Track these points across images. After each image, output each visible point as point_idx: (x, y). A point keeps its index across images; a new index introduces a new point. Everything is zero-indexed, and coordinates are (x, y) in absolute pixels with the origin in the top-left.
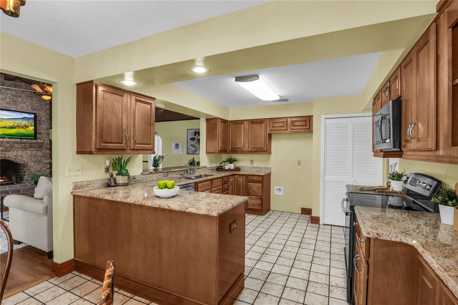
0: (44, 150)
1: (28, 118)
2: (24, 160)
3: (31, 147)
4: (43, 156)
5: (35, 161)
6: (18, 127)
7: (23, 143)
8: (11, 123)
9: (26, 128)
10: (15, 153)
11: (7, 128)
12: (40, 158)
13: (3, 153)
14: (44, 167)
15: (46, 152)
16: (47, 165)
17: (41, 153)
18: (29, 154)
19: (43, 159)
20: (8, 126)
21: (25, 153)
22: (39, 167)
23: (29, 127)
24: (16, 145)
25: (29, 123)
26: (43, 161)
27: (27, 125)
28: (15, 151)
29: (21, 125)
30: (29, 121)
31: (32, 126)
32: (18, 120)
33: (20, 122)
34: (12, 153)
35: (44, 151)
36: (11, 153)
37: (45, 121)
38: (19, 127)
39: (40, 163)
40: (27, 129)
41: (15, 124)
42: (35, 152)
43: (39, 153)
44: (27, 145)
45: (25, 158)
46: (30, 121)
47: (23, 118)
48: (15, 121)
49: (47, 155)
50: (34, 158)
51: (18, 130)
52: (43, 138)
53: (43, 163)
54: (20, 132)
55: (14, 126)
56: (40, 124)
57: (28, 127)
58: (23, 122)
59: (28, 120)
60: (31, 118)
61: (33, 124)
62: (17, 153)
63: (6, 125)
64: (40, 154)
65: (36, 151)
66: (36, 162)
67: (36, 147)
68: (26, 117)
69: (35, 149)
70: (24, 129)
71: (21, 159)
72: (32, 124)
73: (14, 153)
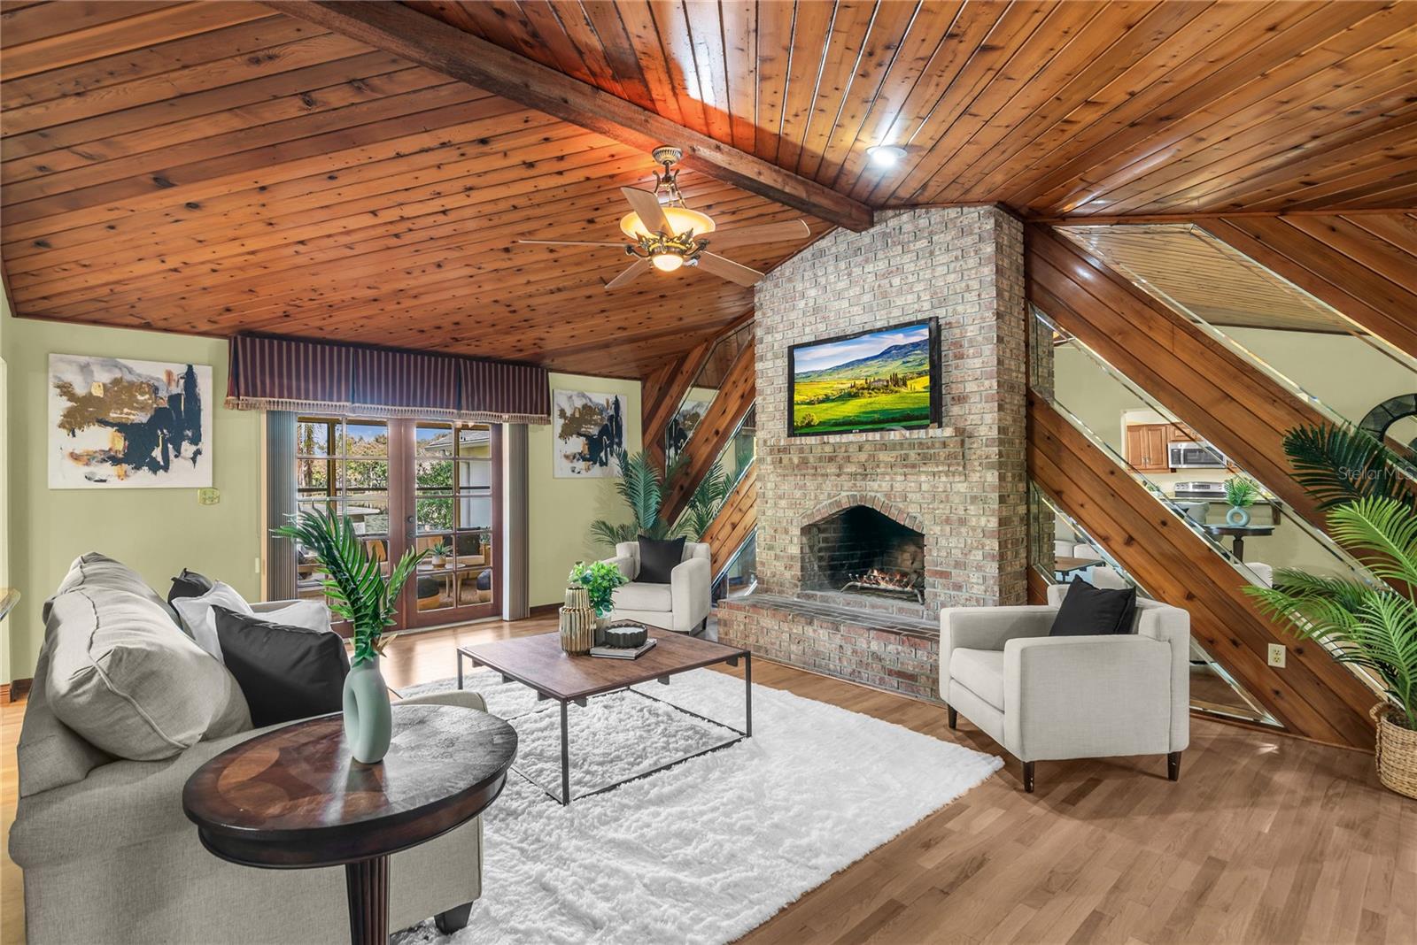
0: (974, 471)
1: (904, 346)
2: (910, 510)
3: (926, 459)
4: (974, 499)
5: (944, 517)
6: (868, 389)
7: (898, 447)
8: (844, 383)
9: (896, 389)
10: (885, 486)
11: (833, 400)
12: (961, 508)
13: (858, 484)
14: (977, 548)
15: (985, 481)
16: (987, 542)
17: (965, 485)
18: (925, 487)
19: (972, 509)
20: (835, 393)
21: (913, 484)
22: (956, 547)
23: (908, 382)
24: (884, 457)
25: (909, 365)
26: (973, 522)
27: (900, 376)
28: (887, 478)
29: (879, 380)
30: (907, 359)
31: (920, 374)
32: (869, 363)
33: (873, 370)
34: (880, 486)
35: (978, 474)
36: (875, 485)
37: (980, 339)
38: (873, 389)
39: (963, 530)
40: (903, 390)
41: (857, 382)
42: (944, 479)
43: (960, 485)
44: (913, 454)
45: (913, 505)
46: (911, 358)
47: (886, 354)
48: (857, 371)
49: (989, 495)
50: (941, 506)
51: (869, 400)
52: (971, 417)
53: (974, 529)
54: (877, 407)
55: (854, 390)
56: (961, 357)
57: (905, 384)
58: (885, 369)
59: (906, 355)
60: (915, 345)
61: (927, 367)
62: (892, 486)
63: (829, 392)
64: (962, 487)
65: (947, 476)
66: (948, 521)
67: (942, 459)
68: (896, 346)
69: (941, 468)
70: (892, 391)
71: (901, 505)
72: (921, 369)
73: (884, 484)
